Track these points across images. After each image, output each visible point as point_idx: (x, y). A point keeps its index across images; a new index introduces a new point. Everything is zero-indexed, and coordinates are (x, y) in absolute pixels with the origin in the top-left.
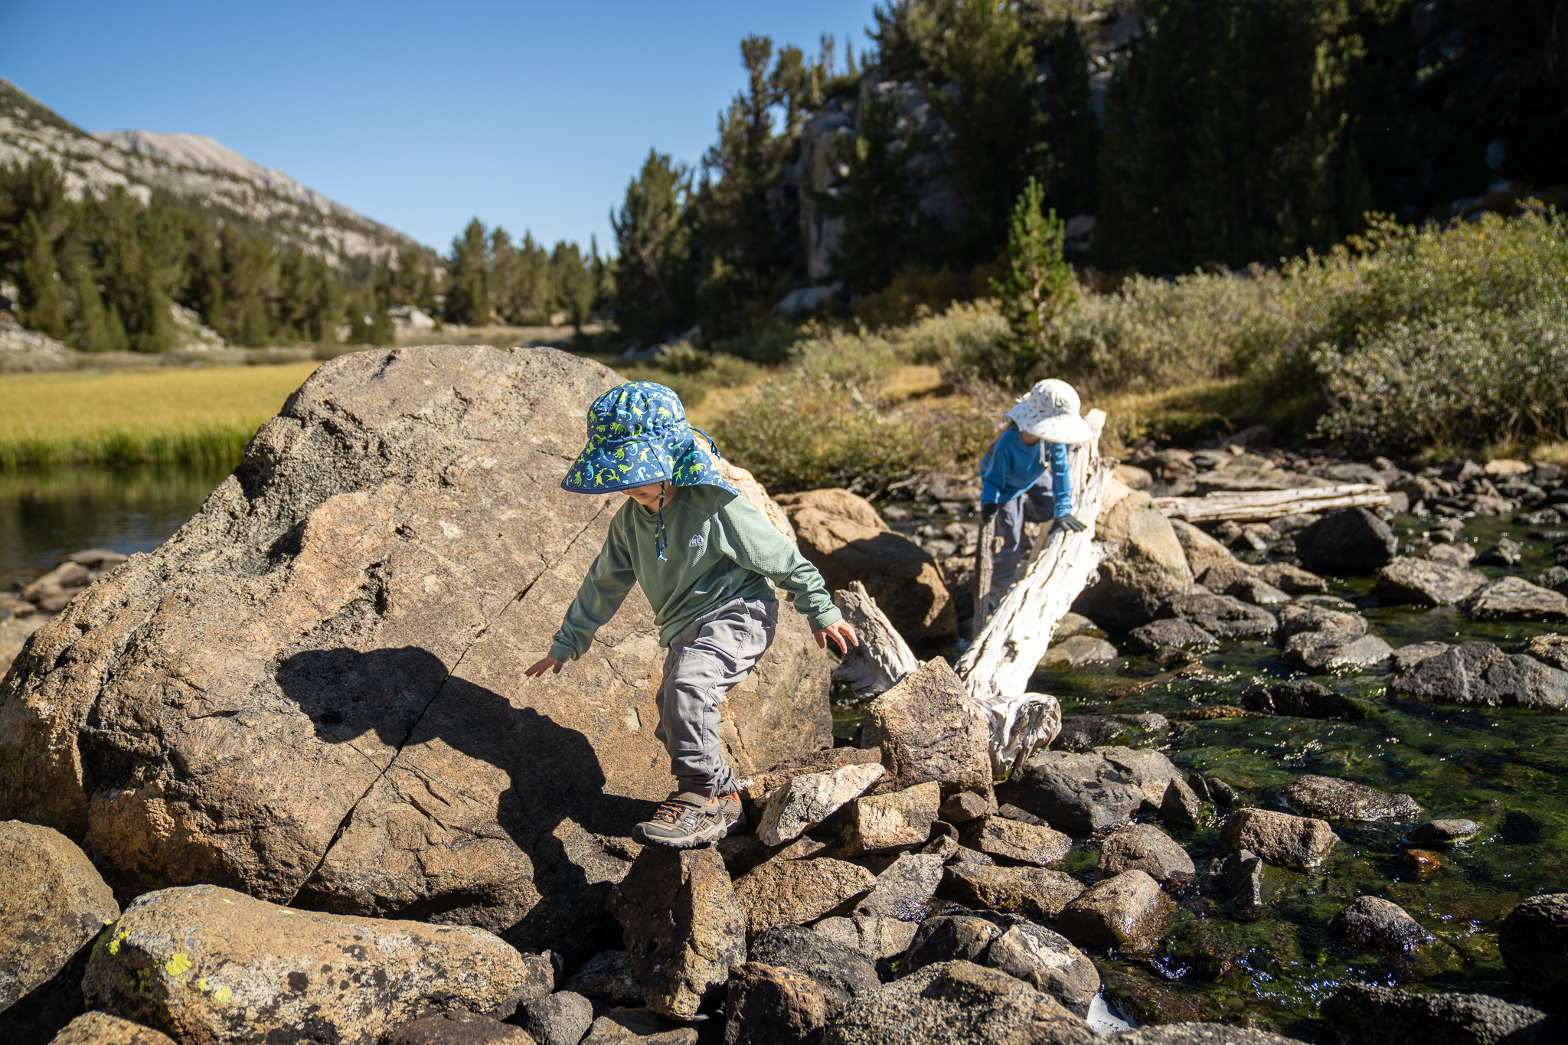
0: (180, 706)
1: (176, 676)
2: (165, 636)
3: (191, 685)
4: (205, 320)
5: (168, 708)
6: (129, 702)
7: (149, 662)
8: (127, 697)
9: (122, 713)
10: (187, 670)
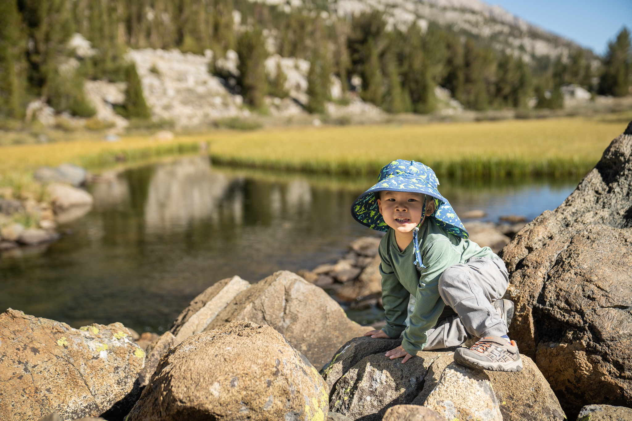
0: (593, 299)
1: (591, 281)
2: (581, 257)
3: (599, 287)
5: (586, 299)
6: (562, 293)
7: (573, 271)
8: (561, 290)
9: (558, 299)
10: (596, 278)
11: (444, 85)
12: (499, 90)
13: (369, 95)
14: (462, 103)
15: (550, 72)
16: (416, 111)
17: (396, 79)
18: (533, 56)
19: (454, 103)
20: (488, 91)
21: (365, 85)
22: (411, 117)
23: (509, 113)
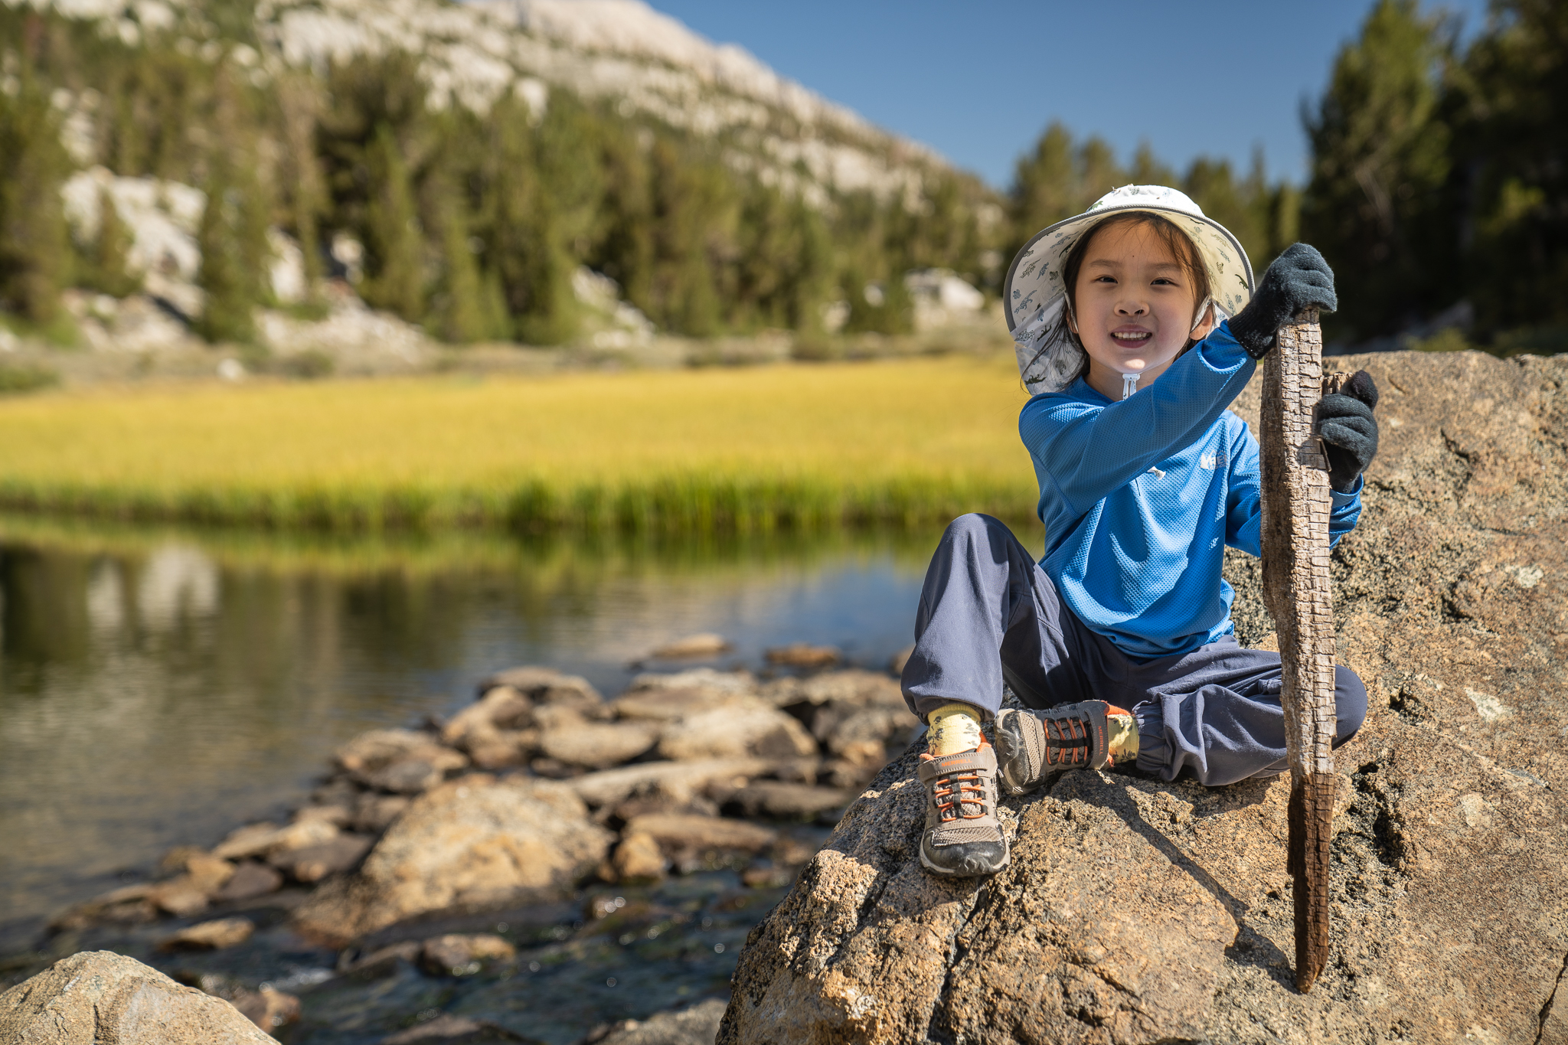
0: (1096, 1022)
1: (1084, 962)
3: (1109, 981)
4: (625, 293)
5: (1075, 1023)
6: (1003, 1005)
7: (1030, 930)
8: (998, 993)
10: (1099, 952)
11: (596, 267)
12: (746, 281)
13: (385, 289)
14: (648, 317)
15: (876, 236)
16: (521, 339)
17: (463, 248)
18: (832, 191)
19: (627, 316)
20: (718, 284)
21: (374, 261)
22: (508, 353)
23: (777, 343)
